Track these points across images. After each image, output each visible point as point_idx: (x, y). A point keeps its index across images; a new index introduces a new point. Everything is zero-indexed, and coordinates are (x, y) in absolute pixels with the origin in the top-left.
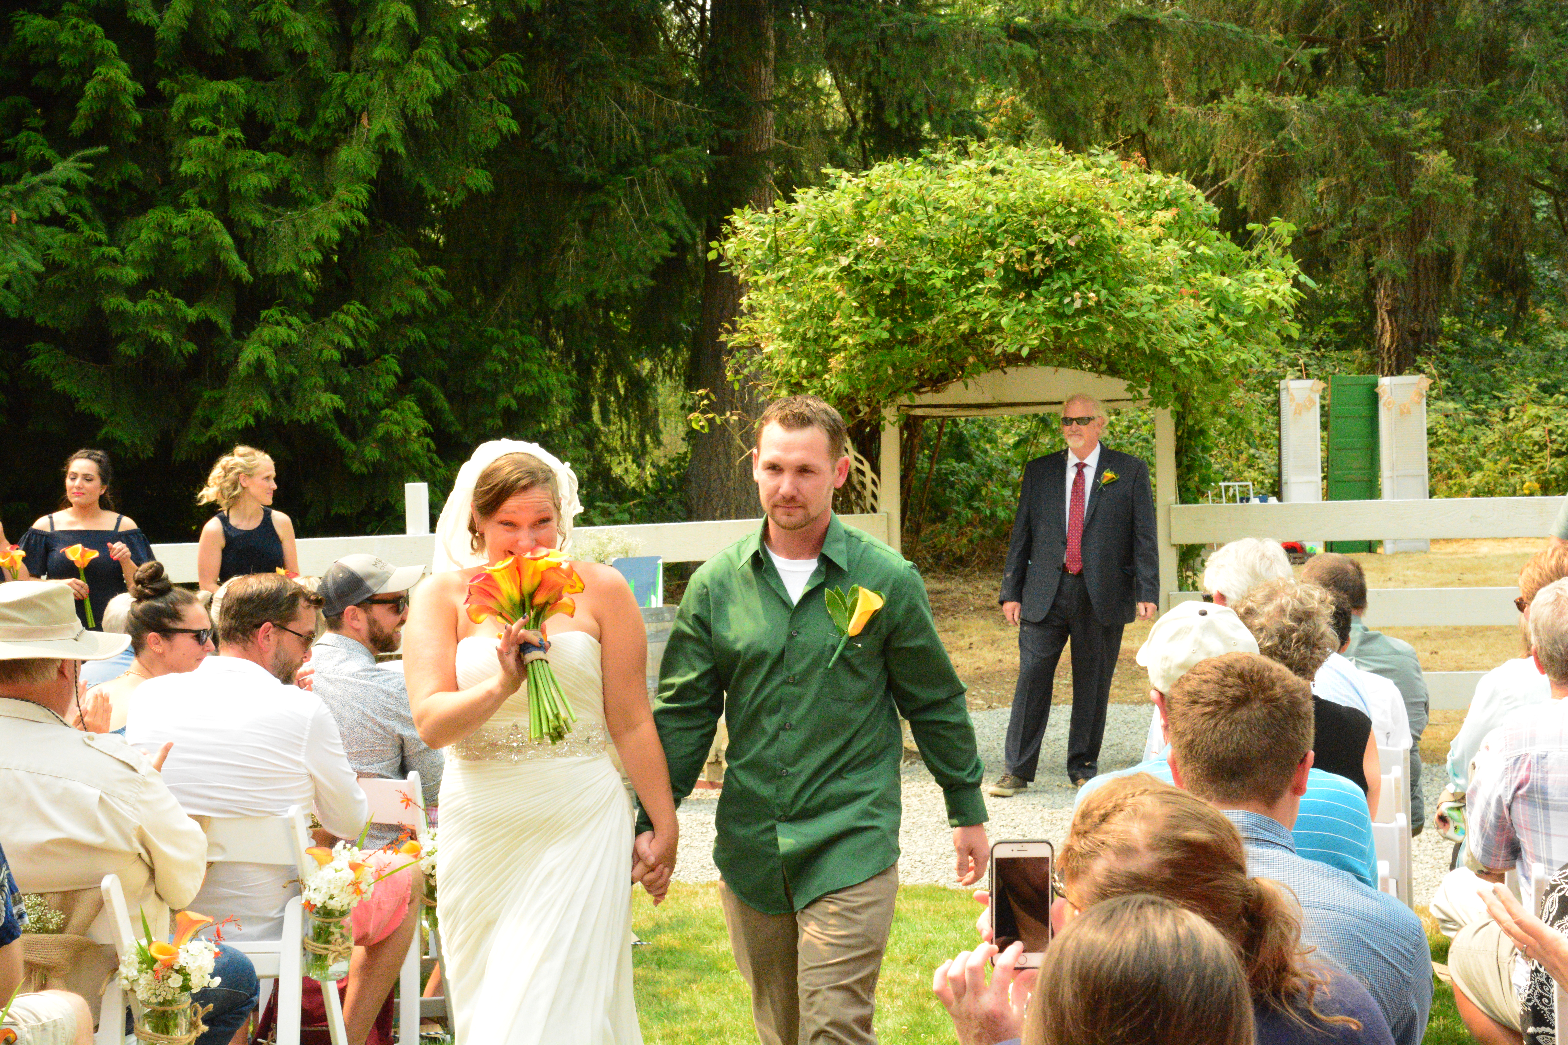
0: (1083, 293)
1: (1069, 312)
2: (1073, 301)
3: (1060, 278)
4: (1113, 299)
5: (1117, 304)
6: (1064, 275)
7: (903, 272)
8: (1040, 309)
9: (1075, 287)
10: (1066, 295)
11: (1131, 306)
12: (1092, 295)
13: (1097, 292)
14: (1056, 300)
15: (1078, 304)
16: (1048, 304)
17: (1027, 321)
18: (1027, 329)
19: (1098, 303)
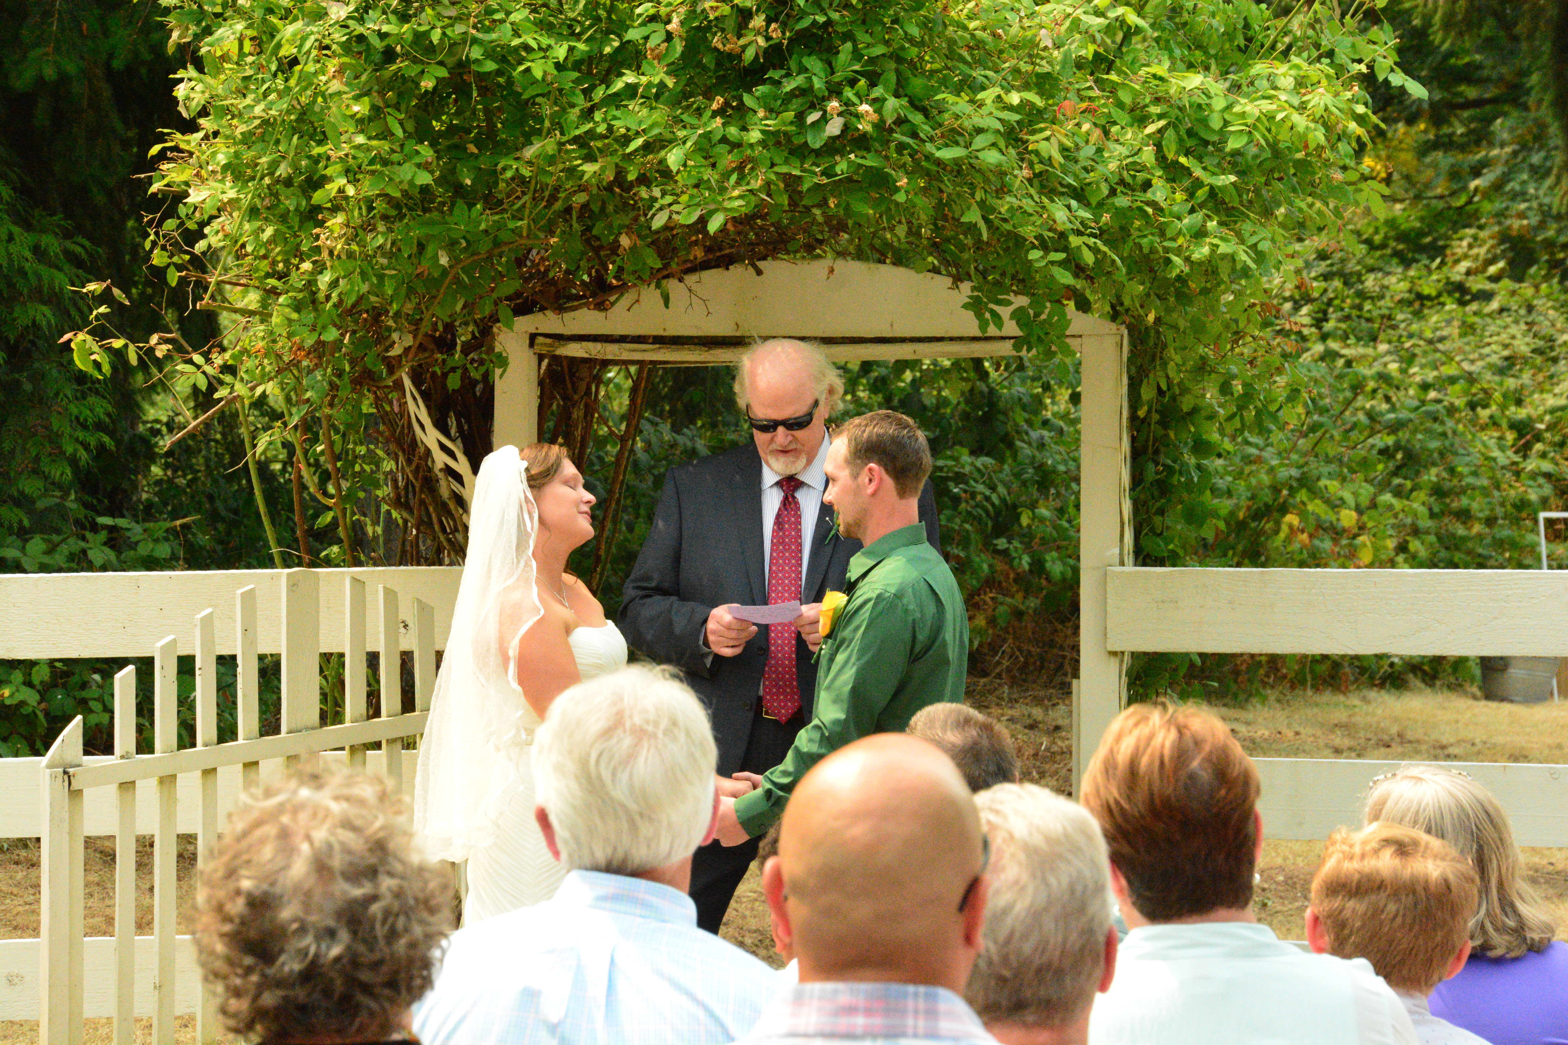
0: (848, 103)
1: (816, 142)
2: (824, 119)
3: (803, 70)
4: (917, 118)
5: (925, 129)
6: (814, 63)
7: (467, 40)
8: (755, 136)
9: (835, 91)
10: (813, 107)
11: (953, 136)
12: (864, 108)
13: (877, 103)
14: (790, 115)
15: (834, 127)
16: (772, 123)
17: (728, 159)
18: (726, 176)
19: (880, 126)
